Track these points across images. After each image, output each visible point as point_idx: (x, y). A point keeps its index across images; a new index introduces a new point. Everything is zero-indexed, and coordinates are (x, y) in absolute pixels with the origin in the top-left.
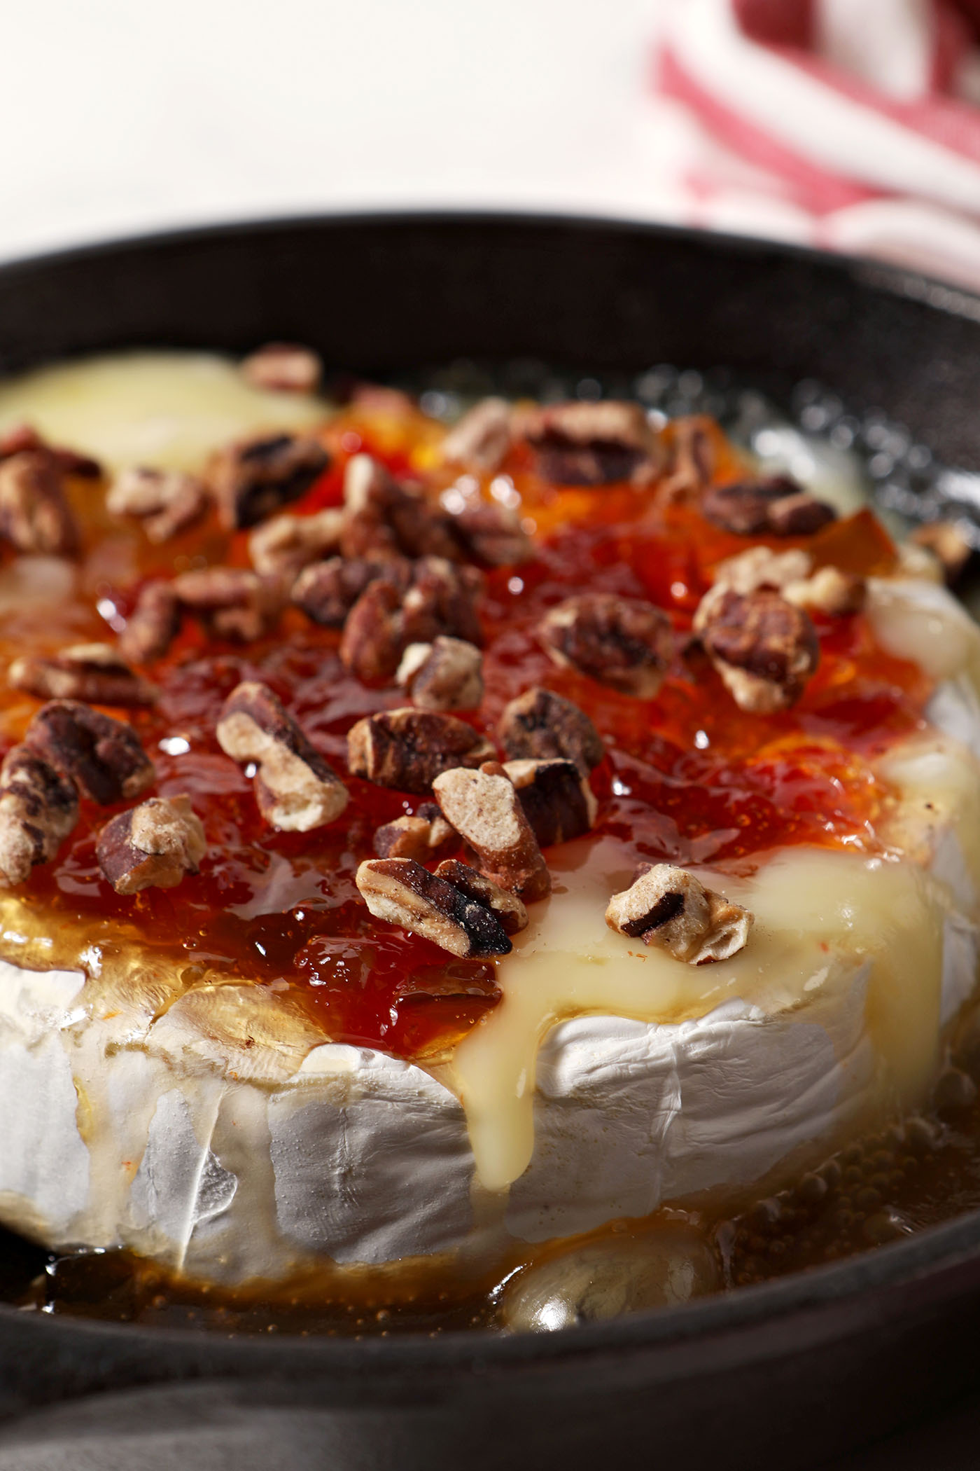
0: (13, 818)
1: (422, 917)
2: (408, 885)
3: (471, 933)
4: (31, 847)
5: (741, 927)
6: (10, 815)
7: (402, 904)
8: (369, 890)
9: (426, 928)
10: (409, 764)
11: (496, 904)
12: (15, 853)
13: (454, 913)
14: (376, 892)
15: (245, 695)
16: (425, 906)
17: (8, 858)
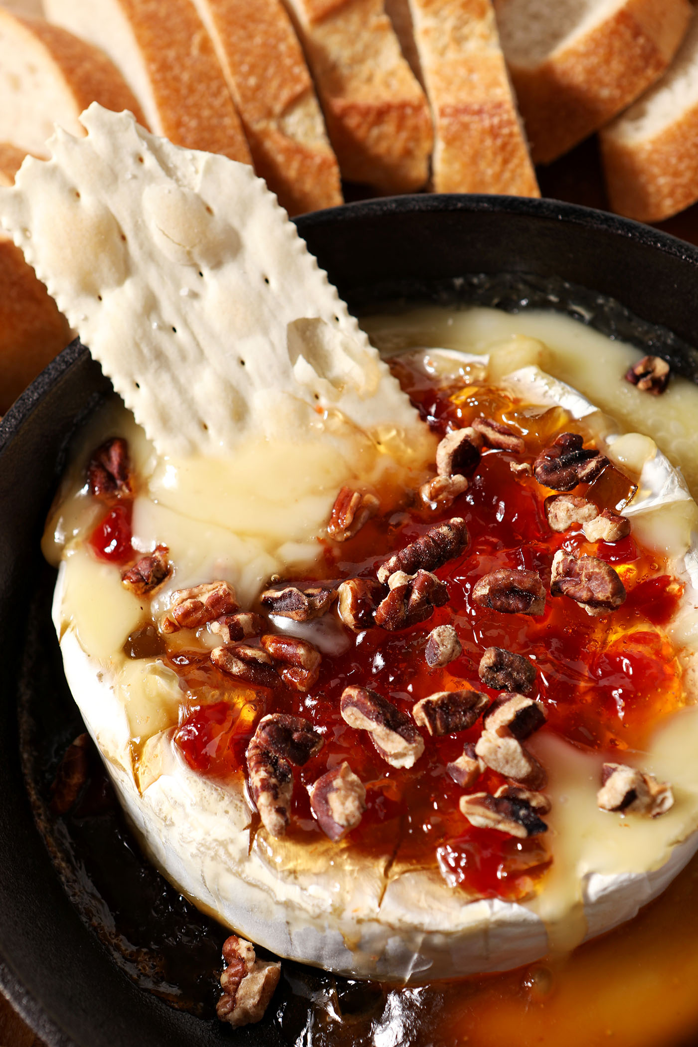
0: (269, 808)
1: (499, 822)
2: (488, 808)
3: (526, 826)
4: (282, 822)
5: (668, 794)
6: (267, 807)
7: (487, 817)
8: (469, 814)
9: (502, 827)
10: (449, 725)
11: (534, 803)
12: (276, 829)
13: (514, 816)
14: (472, 814)
15: (350, 696)
16: (499, 817)
17: (273, 831)
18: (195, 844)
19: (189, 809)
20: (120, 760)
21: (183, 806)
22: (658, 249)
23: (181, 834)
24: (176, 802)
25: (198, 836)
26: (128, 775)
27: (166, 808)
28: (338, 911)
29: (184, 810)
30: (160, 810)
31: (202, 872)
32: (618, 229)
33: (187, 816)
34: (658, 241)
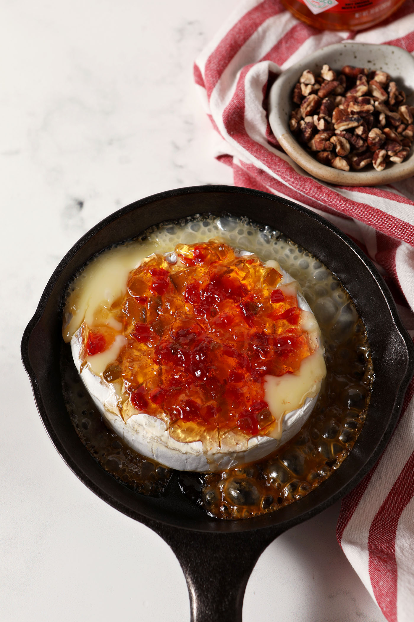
18: (149, 438)
19: (144, 426)
20: (115, 412)
21: (142, 425)
22: (262, 197)
23: (143, 435)
24: (139, 424)
25: (149, 435)
26: (119, 417)
27: (136, 427)
28: (205, 453)
29: (143, 427)
30: (134, 428)
31: (152, 447)
32: (246, 192)
33: (144, 429)
34: (262, 195)
